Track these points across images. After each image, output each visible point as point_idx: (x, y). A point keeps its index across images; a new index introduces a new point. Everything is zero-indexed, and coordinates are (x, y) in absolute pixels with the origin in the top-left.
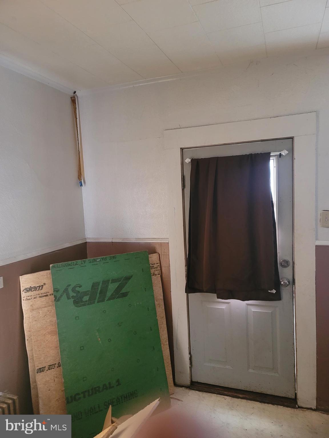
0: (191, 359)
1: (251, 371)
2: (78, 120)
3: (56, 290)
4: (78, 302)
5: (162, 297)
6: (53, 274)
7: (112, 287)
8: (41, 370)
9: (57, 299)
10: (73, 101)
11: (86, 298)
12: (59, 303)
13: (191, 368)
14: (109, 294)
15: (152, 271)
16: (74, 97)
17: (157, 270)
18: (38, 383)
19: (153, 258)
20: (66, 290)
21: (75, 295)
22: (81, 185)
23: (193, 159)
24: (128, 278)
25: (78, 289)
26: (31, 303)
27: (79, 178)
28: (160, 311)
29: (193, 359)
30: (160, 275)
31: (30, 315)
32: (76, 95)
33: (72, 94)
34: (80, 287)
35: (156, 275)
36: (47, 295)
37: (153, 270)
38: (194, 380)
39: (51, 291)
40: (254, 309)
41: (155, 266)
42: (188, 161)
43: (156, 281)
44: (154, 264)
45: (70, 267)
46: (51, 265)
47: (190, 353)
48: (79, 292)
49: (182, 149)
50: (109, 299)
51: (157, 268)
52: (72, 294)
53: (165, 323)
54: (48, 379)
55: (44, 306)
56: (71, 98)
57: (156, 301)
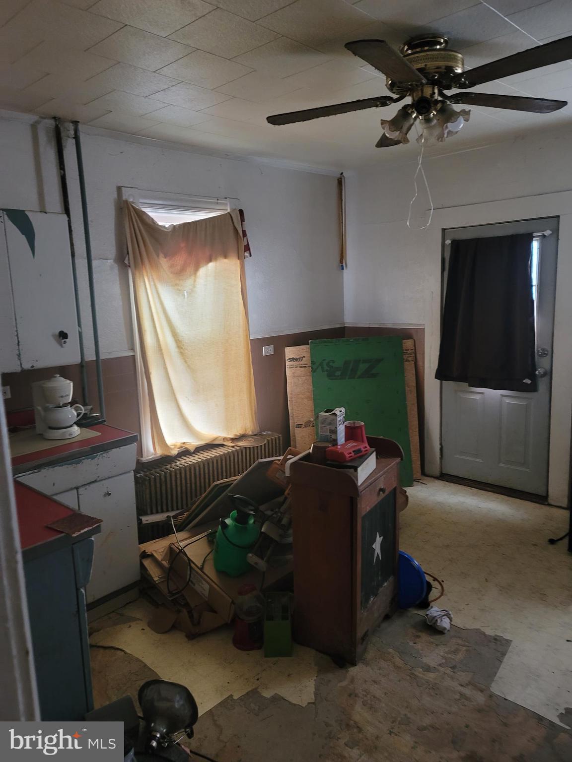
0: (441, 449)
1: (501, 465)
2: (343, 201)
3: (313, 363)
4: (331, 375)
5: (414, 384)
6: (311, 349)
7: (363, 367)
8: (299, 426)
9: (313, 371)
10: (340, 182)
11: (338, 373)
12: (315, 374)
13: (441, 458)
14: (359, 373)
15: (405, 357)
16: (341, 178)
17: (411, 357)
18: (297, 436)
19: (408, 344)
20: (321, 364)
21: (328, 369)
22: (343, 269)
23: (454, 240)
24: (379, 361)
25: (331, 364)
26: (293, 371)
27: (341, 262)
28: (411, 398)
29: (445, 450)
30: (413, 362)
31: (293, 380)
32: (343, 176)
33: (339, 176)
34: (333, 362)
35: (410, 361)
36: (305, 367)
37: (407, 356)
38: (444, 472)
39: (309, 364)
40: (508, 401)
41: (409, 352)
42: (448, 242)
43: (409, 368)
44: (408, 350)
45: (325, 344)
46: (310, 341)
47: (441, 444)
48: (332, 367)
49: (443, 230)
50: (359, 377)
51: (411, 354)
52: (326, 368)
53: (416, 410)
54: (304, 434)
55: (302, 375)
56: (338, 179)
57: (407, 388)
